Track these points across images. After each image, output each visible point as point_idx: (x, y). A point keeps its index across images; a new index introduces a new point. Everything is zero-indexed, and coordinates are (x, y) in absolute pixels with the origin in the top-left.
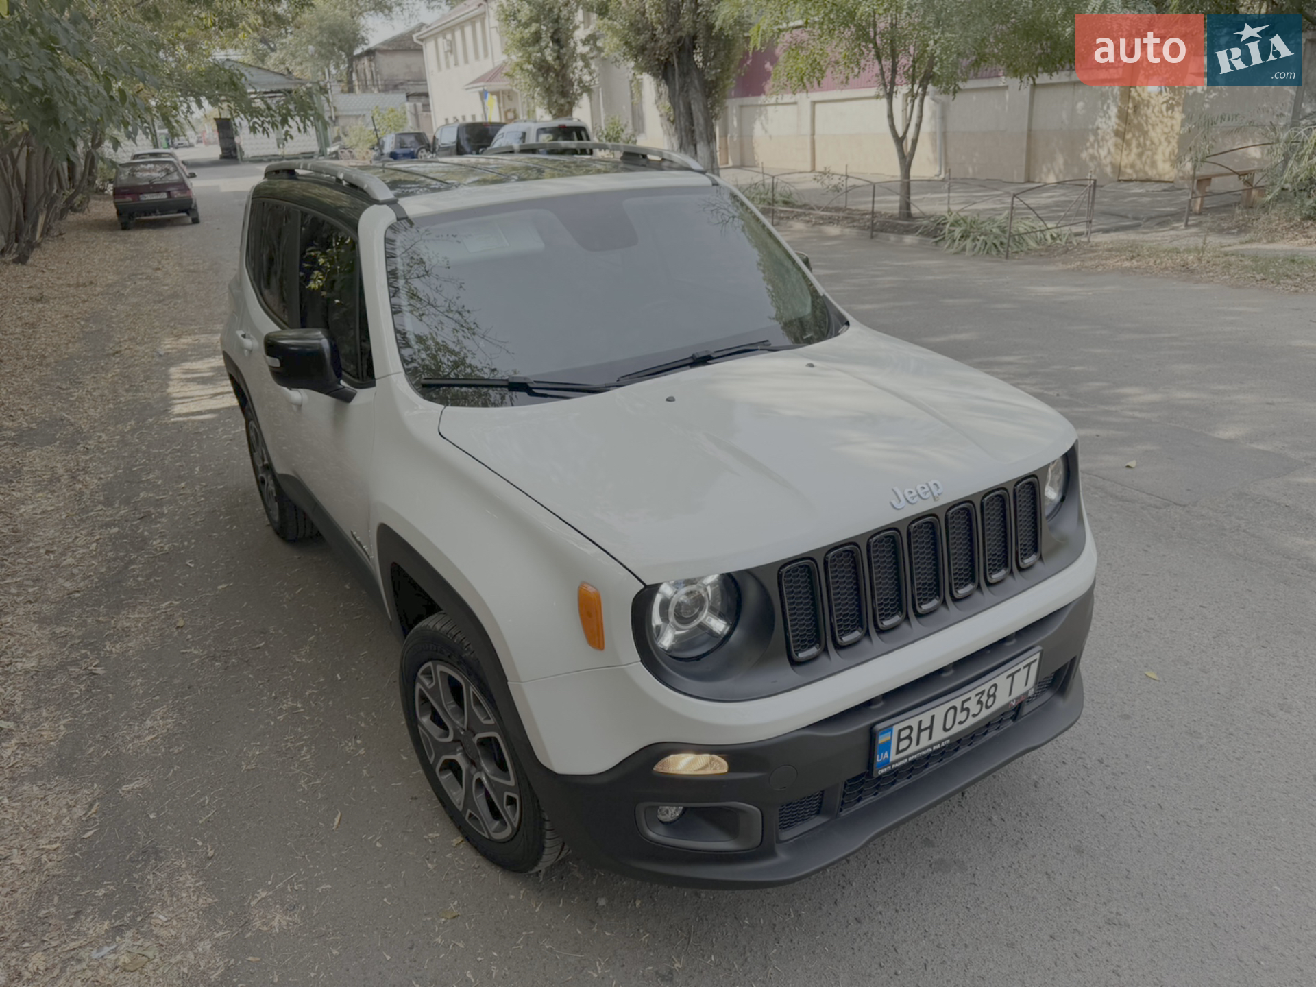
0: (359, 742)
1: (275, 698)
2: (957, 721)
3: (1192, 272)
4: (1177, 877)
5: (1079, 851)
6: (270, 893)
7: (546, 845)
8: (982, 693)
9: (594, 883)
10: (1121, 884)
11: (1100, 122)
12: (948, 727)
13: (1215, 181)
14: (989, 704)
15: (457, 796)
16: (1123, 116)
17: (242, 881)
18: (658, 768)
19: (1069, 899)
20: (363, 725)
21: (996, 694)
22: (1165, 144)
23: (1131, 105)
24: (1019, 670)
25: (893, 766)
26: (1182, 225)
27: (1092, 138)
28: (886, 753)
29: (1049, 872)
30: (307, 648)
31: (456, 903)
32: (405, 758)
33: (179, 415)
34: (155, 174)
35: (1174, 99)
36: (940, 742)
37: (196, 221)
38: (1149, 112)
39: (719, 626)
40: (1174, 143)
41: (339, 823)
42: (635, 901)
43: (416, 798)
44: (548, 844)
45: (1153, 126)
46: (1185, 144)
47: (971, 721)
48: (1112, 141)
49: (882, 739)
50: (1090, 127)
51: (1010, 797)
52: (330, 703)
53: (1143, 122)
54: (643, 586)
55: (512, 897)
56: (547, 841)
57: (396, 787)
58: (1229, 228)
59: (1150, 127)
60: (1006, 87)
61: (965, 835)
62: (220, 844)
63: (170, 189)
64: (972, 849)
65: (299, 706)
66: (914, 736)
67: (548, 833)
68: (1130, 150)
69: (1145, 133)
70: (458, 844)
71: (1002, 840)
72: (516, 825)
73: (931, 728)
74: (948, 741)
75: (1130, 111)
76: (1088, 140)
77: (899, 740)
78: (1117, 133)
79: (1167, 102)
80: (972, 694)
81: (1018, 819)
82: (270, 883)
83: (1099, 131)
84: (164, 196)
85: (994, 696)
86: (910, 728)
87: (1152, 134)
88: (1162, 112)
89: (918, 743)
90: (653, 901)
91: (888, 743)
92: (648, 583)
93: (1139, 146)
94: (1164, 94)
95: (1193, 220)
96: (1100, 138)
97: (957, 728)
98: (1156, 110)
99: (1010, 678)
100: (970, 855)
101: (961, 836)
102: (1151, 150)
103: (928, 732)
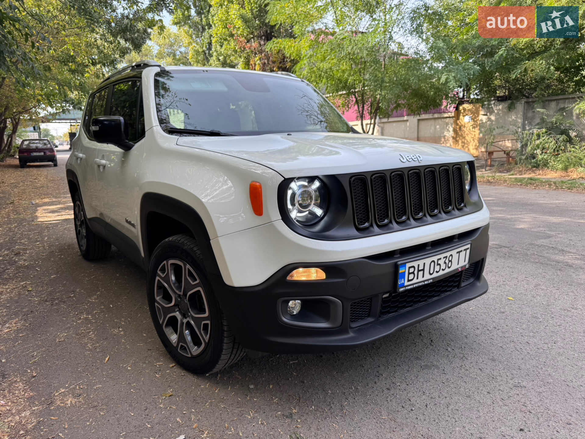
0: (120, 329)
1: (77, 314)
2: (435, 271)
3: (492, 182)
4: (543, 368)
5: (493, 360)
6: (67, 390)
7: (224, 348)
8: (446, 257)
9: (247, 379)
10: (517, 372)
11: (446, 133)
12: (431, 272)
13: (495, 153)
14: (449, 266)
15: (174, 338)
16: (455, 131)
17: (51, 385)
18: (288, 278)
19: (493, 378)
20: (123, 323)
21: (452, 261)
22: (473, 142)
23: (458, 127)
24: (461, 251)
25: (406, 288)
26: (484, 170)
27: (443, 140)
28: (403, 280)
29: (481, 368)
30: (96, 297)
31: (171, 390)
32: (145, 335)
33: (40, 222)
34: (38, 145)
35: (475, 124)
36: (428, 280)
37: (55, 165)
38: (465, 129)
39: (319, 212)
40: (476, 141)
41: (108, 360)
42: (269, 386)
43: (150, 350)
44: (225, 346)
45: (467, 135)
46: (481, 142)
47: (441, 273)
48: (451, 140)
49: (401, 271)
50: (442, 135)
51: (455, 341)
52: (106, 315)
53: (463, 133)
54: (283, 179)
55: (202, 386)
56: (225, 344)
57: (139, 346)
58: (503, 171)
59: (466, 135)
60: (407, 121)
61: (436, 356)
62: (40, 371)
63: (45, 151)
64: (440, 360)
65: (90, 317)
66: (416, 272)
67: (225, 339)
68: (459, 144)
69: (464, 138)
70: (172, 367)
71: (454, 357)
72: (207, 341)
73: (423, 270)
74: (431, 281)
75: (458, 129)
76: (442, 141)
77: (409, 273)
78: (453, 138)
79: (472, 125)
80: (442, 256)
81: (460, 349)
82: (67, 386)
83: (446, 137)
84: (42, 154)
85: (451, 261)
86: (414, 267)
87: (467, 138)
88: (470, 129)
89: (417, 278)
90: (279, 385)
91: (404, 273)
92: (286, 177)
93: (462, 142)
94: (471, 122)
95: (488, 168)
96: (446, 139)
97: (435, 275)
98: (468, 128)
99: (458, 254)
100: (440, 363)
101: (434, 356)
102: (467, 144)
103: (422, 272)
